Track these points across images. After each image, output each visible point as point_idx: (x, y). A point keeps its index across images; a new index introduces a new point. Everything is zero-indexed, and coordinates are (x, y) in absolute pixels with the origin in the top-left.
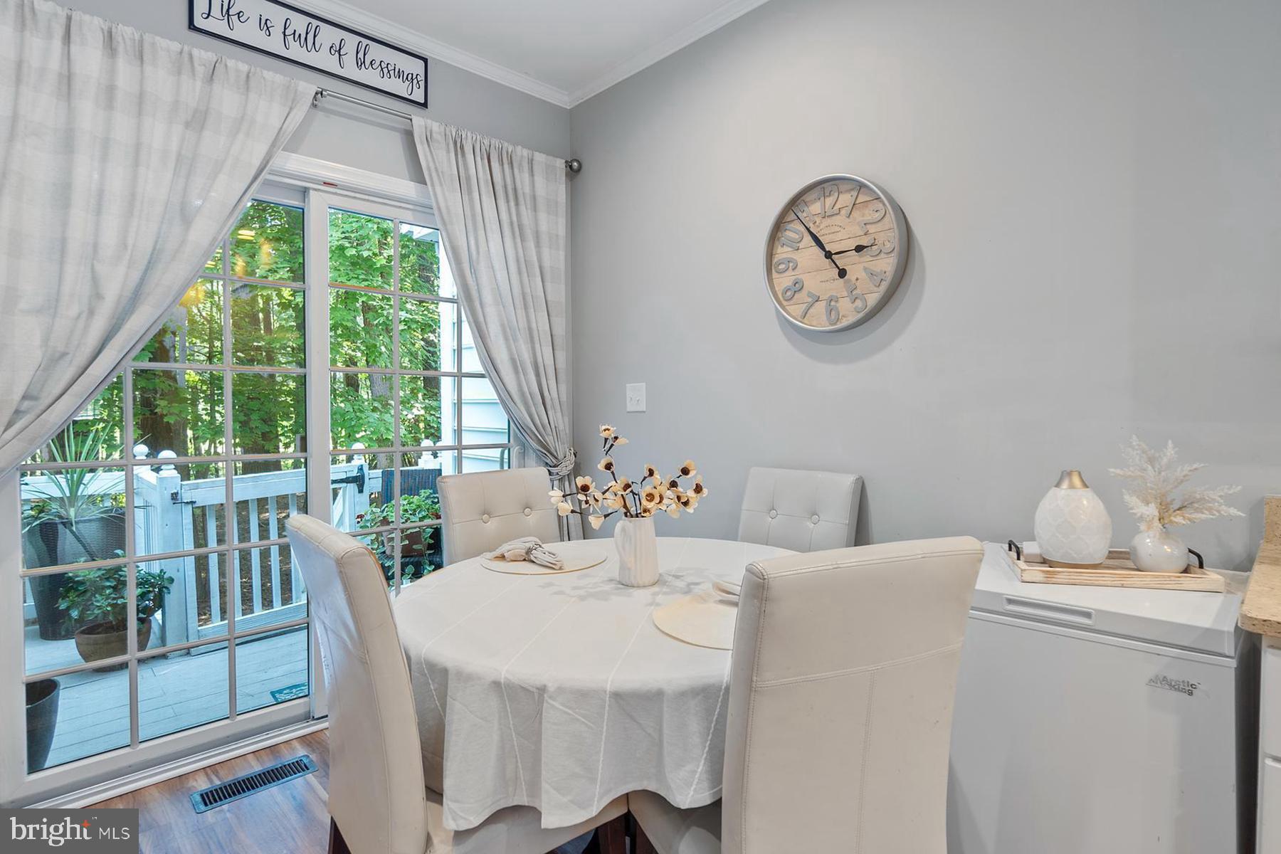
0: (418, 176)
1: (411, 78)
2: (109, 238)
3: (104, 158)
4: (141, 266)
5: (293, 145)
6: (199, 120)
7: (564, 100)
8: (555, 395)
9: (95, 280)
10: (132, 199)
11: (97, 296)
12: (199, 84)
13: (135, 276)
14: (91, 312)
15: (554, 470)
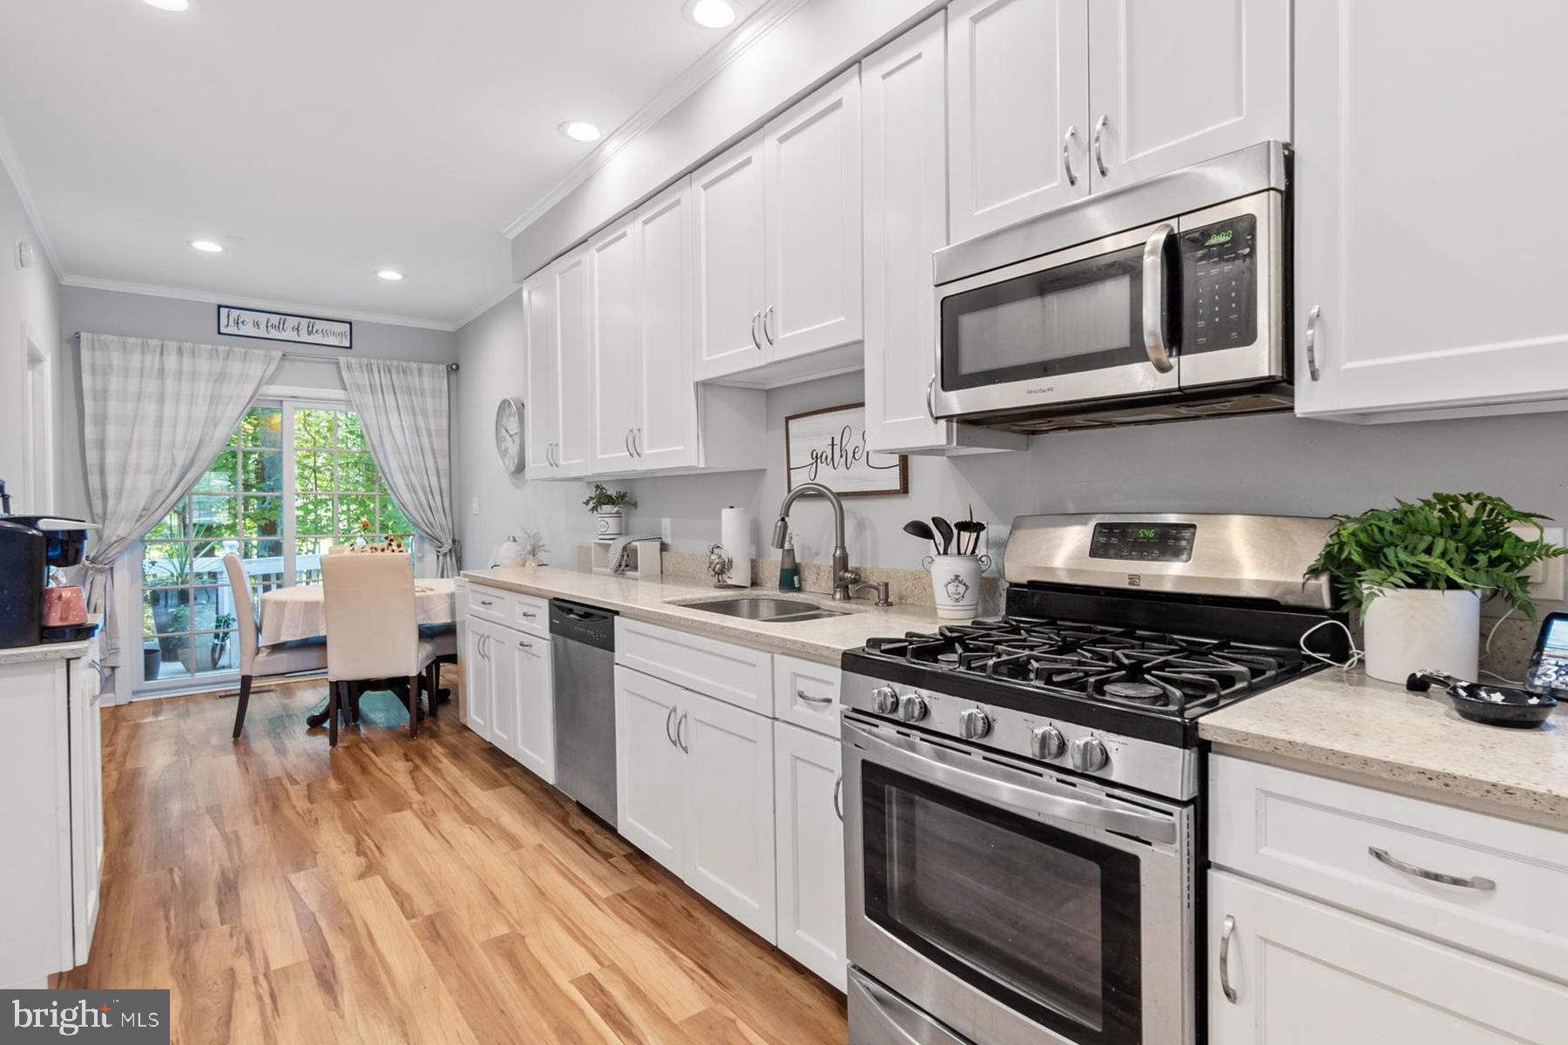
0: (344, 388)
1: (341, 334)
2: (180, 437)
3: (178, 402)
4: (194, 448)
5: (271, 382)
6: (221, 378)
7: (449, 328)
8: (439, 505)
9: (173, 459)
10: (189, 421)
11: (174, 464)
12: (221, 361)
13: (191, 454)
14: (171, 472)
15: (439, 550)
